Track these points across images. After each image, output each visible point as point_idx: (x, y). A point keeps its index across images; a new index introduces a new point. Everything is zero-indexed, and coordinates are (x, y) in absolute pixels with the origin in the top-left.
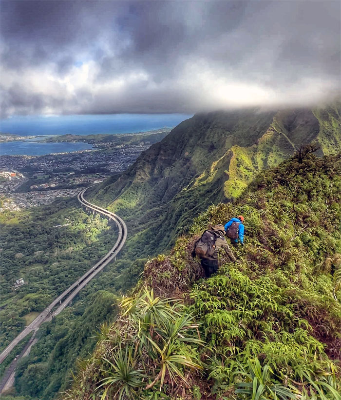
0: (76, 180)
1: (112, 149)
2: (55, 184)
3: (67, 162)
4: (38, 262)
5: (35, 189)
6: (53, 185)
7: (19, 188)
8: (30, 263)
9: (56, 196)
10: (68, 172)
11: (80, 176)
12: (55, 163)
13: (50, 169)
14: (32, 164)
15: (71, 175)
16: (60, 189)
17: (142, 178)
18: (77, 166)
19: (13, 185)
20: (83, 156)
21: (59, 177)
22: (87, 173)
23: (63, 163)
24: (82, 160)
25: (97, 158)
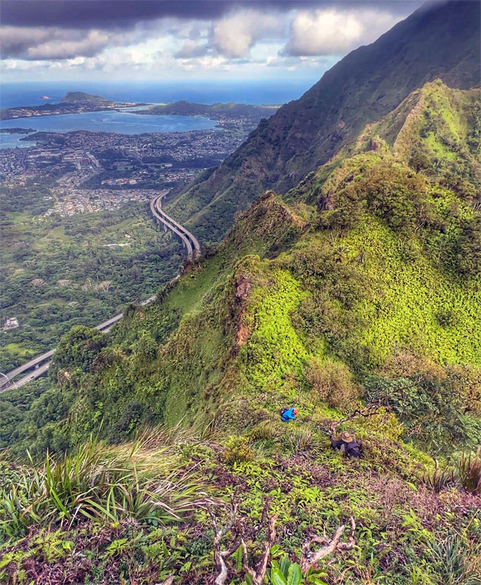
0: (169, 176)
1: (245, 131)
2: (137, 180)
3: (168, 148)
4: (60, 297)
5: (107, 186)
6: (133, 182)
7: (86, 183)
8: (49, 296)
9: (130, 198)
10: (163, 164)
11: (178, 171)
12: (150, 147)
13: (139, 156)
14: (117, 147)
15: (166, 168)
16: (140, 188)
17: (252, 174)
18: (182, 154)
19: (80, 177)
20: (195, 139)
21: (148, 171)
22: (190, 167)
23: (163, 148)
24: (191, 146)
25: (215, 144)
